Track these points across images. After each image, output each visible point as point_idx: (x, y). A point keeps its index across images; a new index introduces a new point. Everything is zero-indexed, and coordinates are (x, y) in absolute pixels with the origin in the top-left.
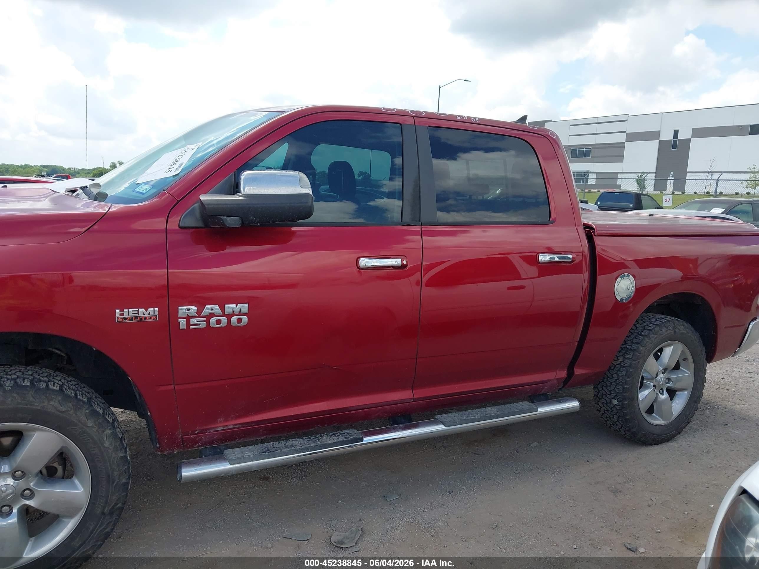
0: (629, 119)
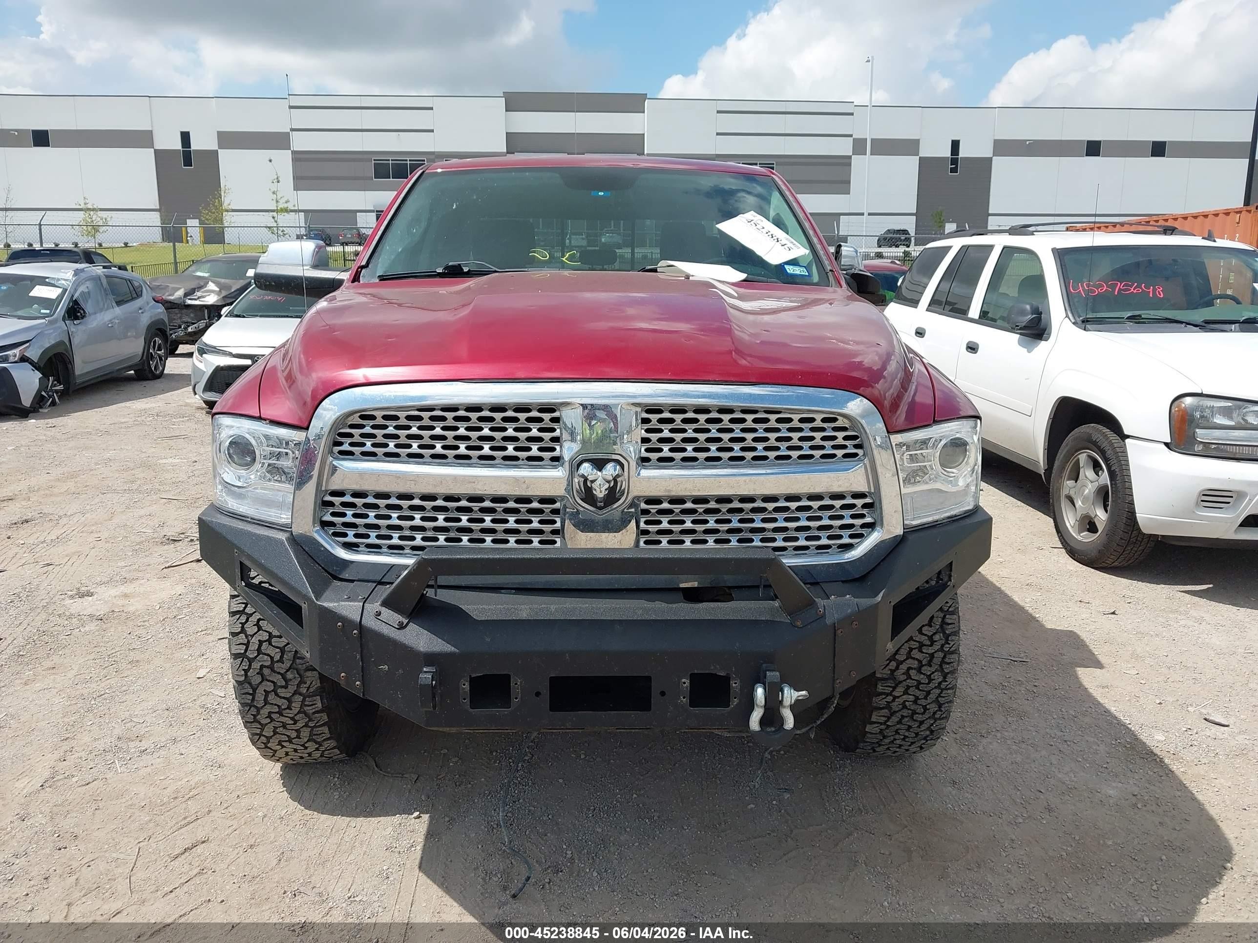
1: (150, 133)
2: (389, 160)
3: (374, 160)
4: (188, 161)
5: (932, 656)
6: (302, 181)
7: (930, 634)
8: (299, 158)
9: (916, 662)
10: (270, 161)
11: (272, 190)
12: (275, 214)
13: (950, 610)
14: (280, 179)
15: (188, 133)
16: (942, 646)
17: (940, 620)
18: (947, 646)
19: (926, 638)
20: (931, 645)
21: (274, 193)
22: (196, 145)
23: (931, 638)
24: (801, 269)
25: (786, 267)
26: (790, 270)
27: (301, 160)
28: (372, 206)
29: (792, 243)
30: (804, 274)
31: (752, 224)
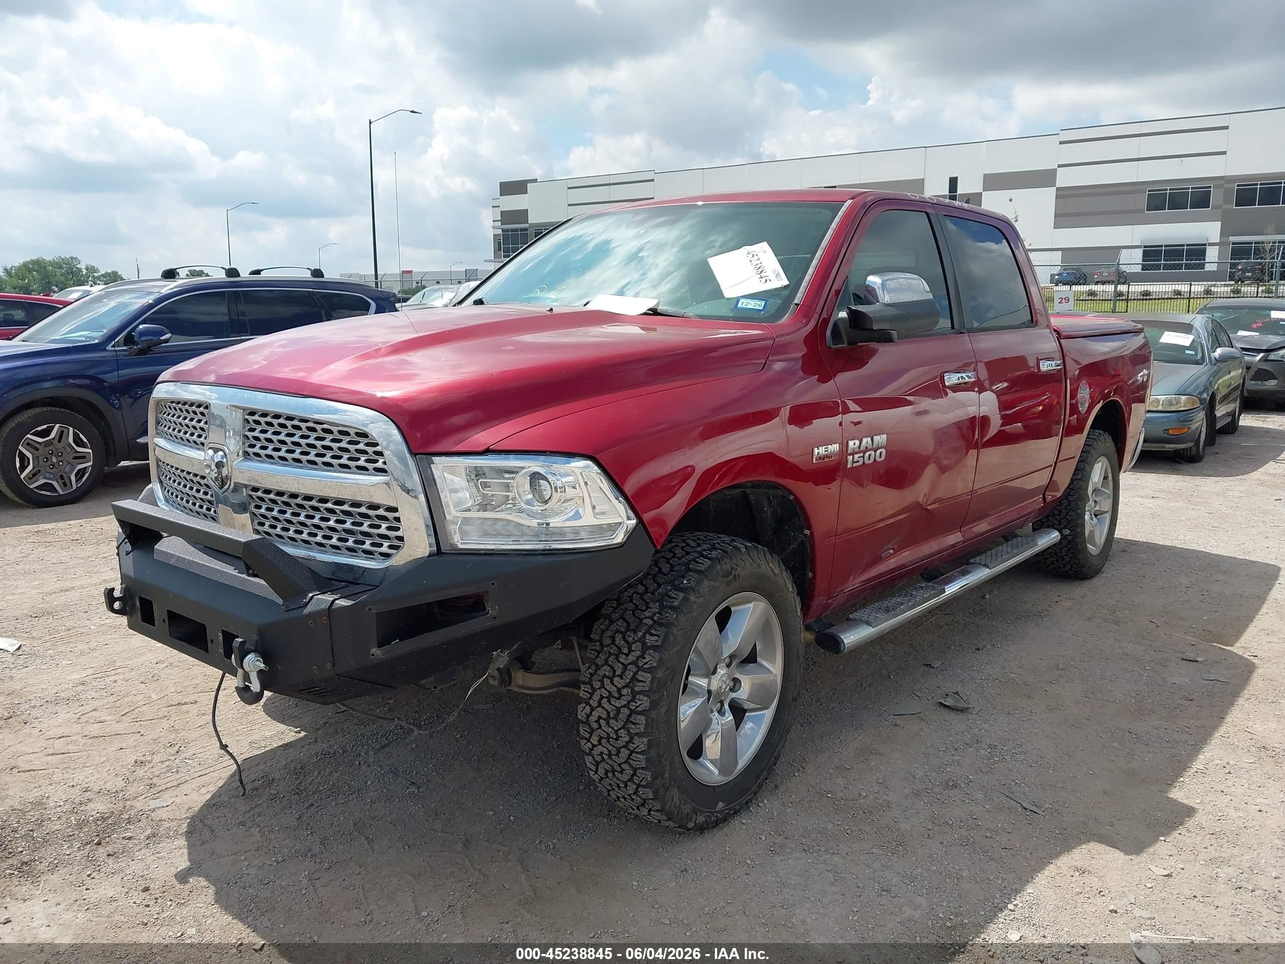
0: (657, 178)
1: (922, 181)
2: (1167, 190)
3: (1149, 191)
5: (618, 710)
6: (1063, 219)
7: (620, 686)
8: (1063, 194)
9: (605, 712)
10: (1011, 200)
13: (645, 666)
14: (1019, 218)
15: (956, 178)
16: (629, 702)
17: (632, 674)
18: (634, 704)
19: (616, 689)
20: (619, 699)
22: (962, 188)
23: (619, 690)
24: (759, 303)
25: (741, 301)
26: (743, 304)
27: (1065, 197)
28: (1141, 241)
29: (778, 275)
30: (757, 308)
31: (751, 256)
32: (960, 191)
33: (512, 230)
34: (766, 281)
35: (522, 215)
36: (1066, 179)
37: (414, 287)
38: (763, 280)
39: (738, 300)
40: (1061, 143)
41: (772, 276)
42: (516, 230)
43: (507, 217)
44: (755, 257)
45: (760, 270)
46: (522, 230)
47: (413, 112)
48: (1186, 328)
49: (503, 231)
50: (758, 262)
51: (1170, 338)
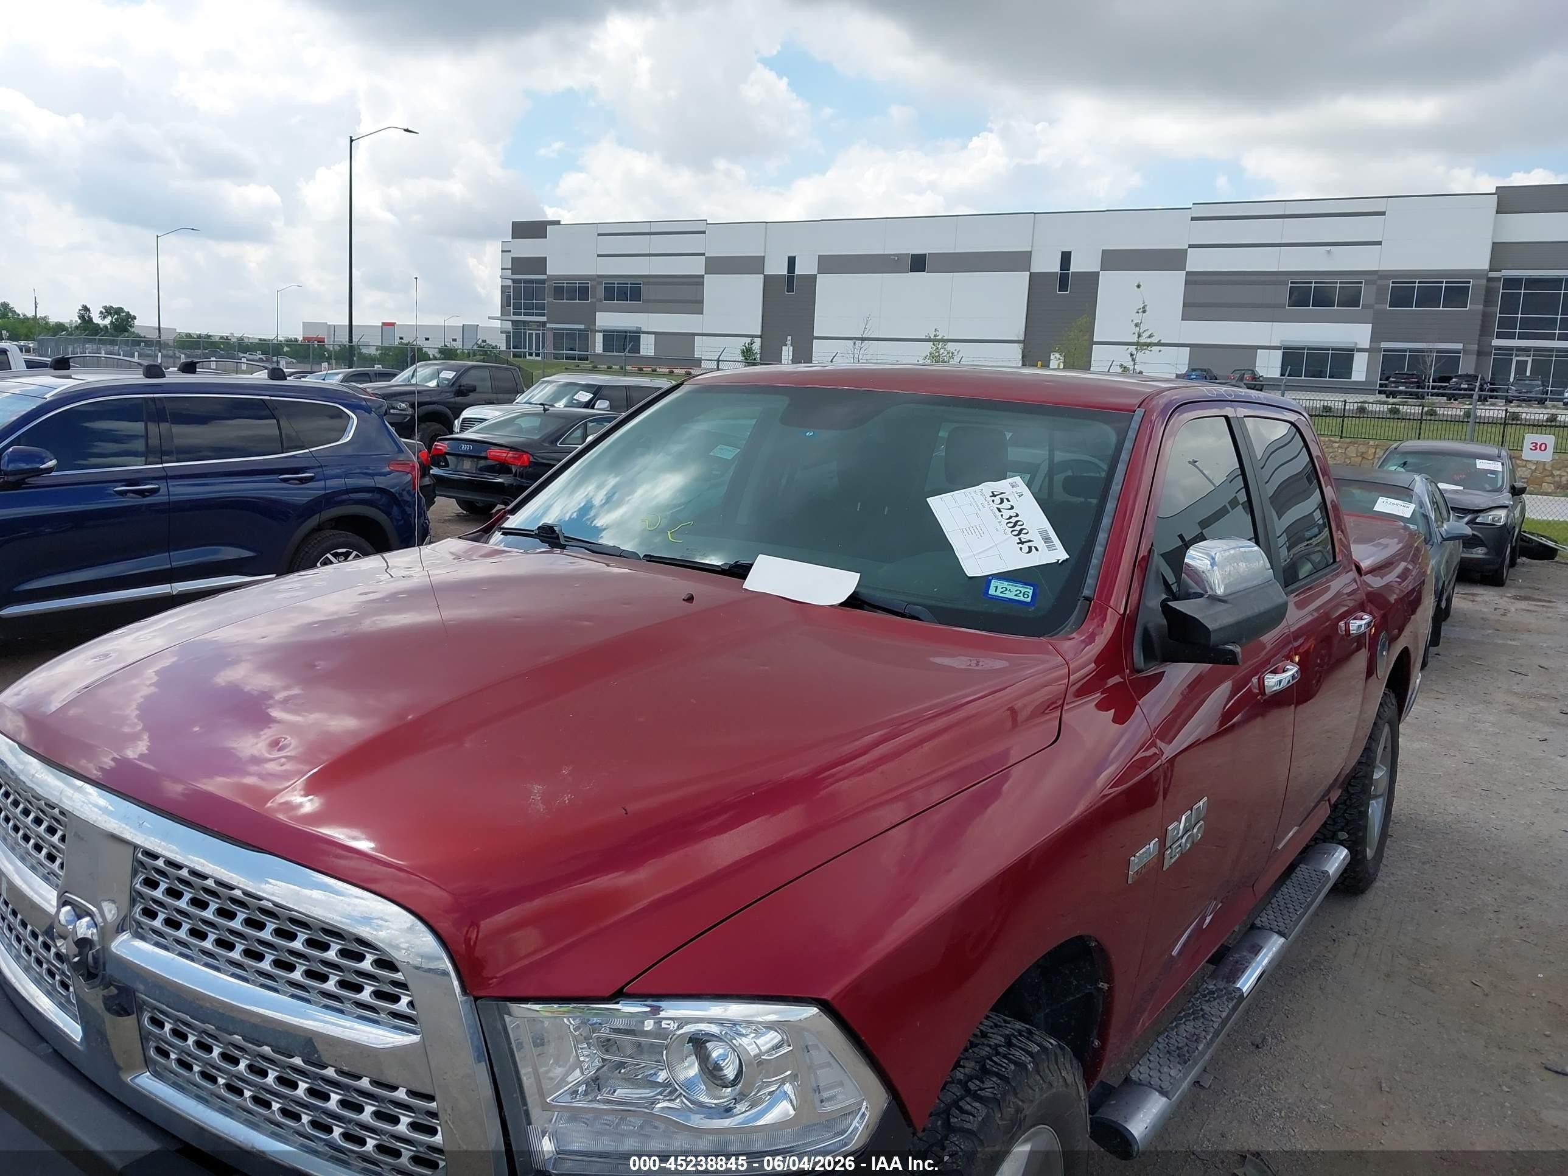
1: (1029, 254)
2: (1311, 283)
3: (1291, 283)
4: (1063, 286)
6: (1193, 309)
8: (1194, 280)
10: (1139, 286)
11: (1135, 322)
12: (1133, 349)
14: (1147, 308)
15: (1070, 253)
21: (1136, 325)
22: (1077, 266)
24: (1023, 590)
25: (994, 583)
26: (997, 589)
27: (1195, 283)
28: (1281, 341)
29: (1047, 539)
30: (1022, 598)
31: (997, 499)
32: (1074, 268)
33: (526, 281)
34: (1030, 548)
35: (540, 264)
36: (1198, 262)
37: (397, 343)
38: (1025, 547)
39: (986, 580)
40: (1193, 219)
41: (1038, 542)
42: (531, 281)
43: (519, 265)
44: (1006, 505)
45: (1018, 528)
46: (538, 281)
47: (407, 130)
48: (1403, 492)
49: (514, 281)
50: (1012, 513)
51: (1385, 505)
